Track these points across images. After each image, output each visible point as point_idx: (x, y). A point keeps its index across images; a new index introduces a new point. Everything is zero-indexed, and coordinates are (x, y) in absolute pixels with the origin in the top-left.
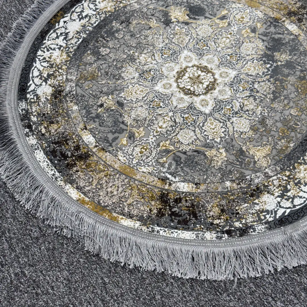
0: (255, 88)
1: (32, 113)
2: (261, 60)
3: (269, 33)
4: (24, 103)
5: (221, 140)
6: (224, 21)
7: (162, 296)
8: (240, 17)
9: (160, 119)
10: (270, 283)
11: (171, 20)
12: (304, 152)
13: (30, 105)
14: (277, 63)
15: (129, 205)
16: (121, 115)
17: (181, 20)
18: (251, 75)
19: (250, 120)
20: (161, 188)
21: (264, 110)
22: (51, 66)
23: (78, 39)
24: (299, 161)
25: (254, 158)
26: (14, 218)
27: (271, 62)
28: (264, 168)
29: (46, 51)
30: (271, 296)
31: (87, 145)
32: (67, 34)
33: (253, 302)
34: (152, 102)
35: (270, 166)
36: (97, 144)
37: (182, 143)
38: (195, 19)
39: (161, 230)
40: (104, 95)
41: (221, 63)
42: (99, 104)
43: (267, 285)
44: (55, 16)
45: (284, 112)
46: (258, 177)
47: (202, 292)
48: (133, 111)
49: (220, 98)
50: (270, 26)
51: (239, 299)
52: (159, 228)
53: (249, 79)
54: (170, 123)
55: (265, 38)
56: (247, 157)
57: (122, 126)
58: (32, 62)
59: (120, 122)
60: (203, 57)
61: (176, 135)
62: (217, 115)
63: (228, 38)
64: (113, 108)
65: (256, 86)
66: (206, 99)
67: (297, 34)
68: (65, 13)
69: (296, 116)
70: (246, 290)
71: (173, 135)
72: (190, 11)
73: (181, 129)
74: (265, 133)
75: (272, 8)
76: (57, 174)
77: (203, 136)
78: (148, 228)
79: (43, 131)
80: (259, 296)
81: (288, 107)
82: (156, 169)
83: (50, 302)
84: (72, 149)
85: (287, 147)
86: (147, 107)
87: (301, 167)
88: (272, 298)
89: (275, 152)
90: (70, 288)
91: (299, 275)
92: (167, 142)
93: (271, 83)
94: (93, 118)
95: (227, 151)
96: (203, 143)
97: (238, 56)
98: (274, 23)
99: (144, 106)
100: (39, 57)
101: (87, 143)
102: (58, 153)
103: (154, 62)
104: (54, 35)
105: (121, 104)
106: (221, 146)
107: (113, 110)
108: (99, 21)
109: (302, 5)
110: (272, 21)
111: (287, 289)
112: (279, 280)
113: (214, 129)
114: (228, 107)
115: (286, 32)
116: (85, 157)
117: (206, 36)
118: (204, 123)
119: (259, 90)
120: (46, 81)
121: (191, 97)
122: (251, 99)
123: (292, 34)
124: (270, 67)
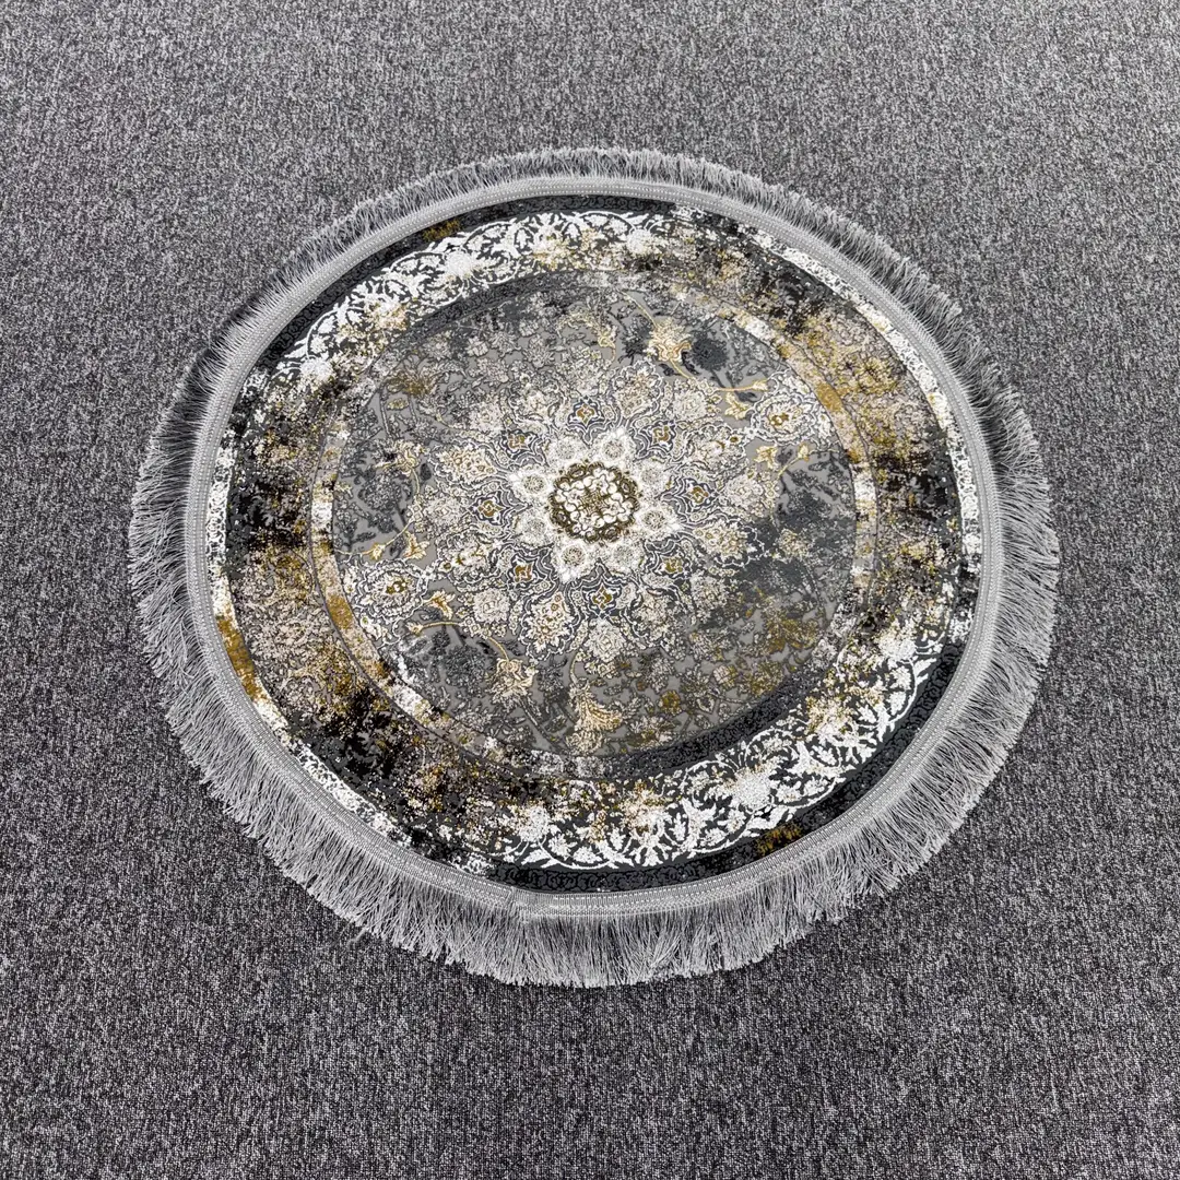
0: (688, 581)
1: (263, 403)
2: (746, 530)
3: (808, 479)
4: (262, 377)
5: (544, 652)
6: (743, 405)
7: (227, 878)
8: (780, 414)
9: (472, 543)
10: (417, 974)
11: (646, 347)
12: (674, 765)
13: (272, 387)
14: (773, 552)
15: (296, 679)
16: (409, 497)
17: (664, 357)
18: (703, 551)
19: (628, 641)
20: (371, 680)
21: (669, 638)
22: (362, 327)
23: (450, 295)
24: (651, 778)
25: (574, 722)
26: (102, 586)
27: (762, 544)
28: (577, 753)
29: (374, 290)
30: (400, 999)
31: (310, 521)
32: (436, 274)
33: (362, 988)
34: (483, 499)
35: (591, 755)
36: (328, 530)
37: (472, 615)
38: (691, 369)
39: (311, 758)
40: (412, 438)
41: (666, 493)
42: (388, 450)
43: (408, 976)
44: (440, 224)
45: (705, 662)
46: (553, 765)
47: (294, 915)
48: (437, 501)
49: (611, 564)
50: (823, 465)
51: (343, 968)
52: (310, 753)
53: (694, 557)
54: (483, 561)
55: (792, 486)
56: (565, 712)
57: (396, 518)
58: (334, 302)
59: (398, 508)
60: (645, 462)
61: (474, 593)
62: (577, 596)
63: (723, 445)
64: (407, 474)
65: (695, 578)
66: (584, 552)
67: (862, 513)
68: (464, 227)
69: (719, 685)
70: (368, 960)
71: (470, 589)
72: (696, 347)
73: (492, 586)
74: (633, 684)
75: (859, 427)
76: (222, 548)
77: (519, 623)
78: (292, 741)
79: (259, 450)
80: (381, 985)
81: (720, 657)
82: (390, 637)
83: (54, 771)
84: (282, 512)
85: (651, 737)
86: (467, 506)
87: (645, 793)
88: (399, 1002)
89: (621, 733)
90: (98, 769)
91: (476, 993)
92: (448, 597)
93: (727, 589)
94: (359, 473)
95: (539, 677)
96: (510, 637)
97: (712, 495)
98: (837, 464)
99: (463, 500)
100: (353, 296)
101: (314, 518)
102: (251, 509)
103: (548, 421)
104: (412, 265)
105: (425, 474)
106: (536, 662)
107: (404, 477)
108: (513, 277)
109: (927, 454)
110: (836, 456)
111: (435, 1005)
112: (436, 978)
113: (549, 620)
114: (609, 591)
115: (844, 496)
116: (289, 541)
117: (684, 418)
118: (542, 597)
119: (694, 588)
120: (332, 352)
121: (559, 532)
122: (666, 600)
123: (853, 508)
124: (753, 554)
